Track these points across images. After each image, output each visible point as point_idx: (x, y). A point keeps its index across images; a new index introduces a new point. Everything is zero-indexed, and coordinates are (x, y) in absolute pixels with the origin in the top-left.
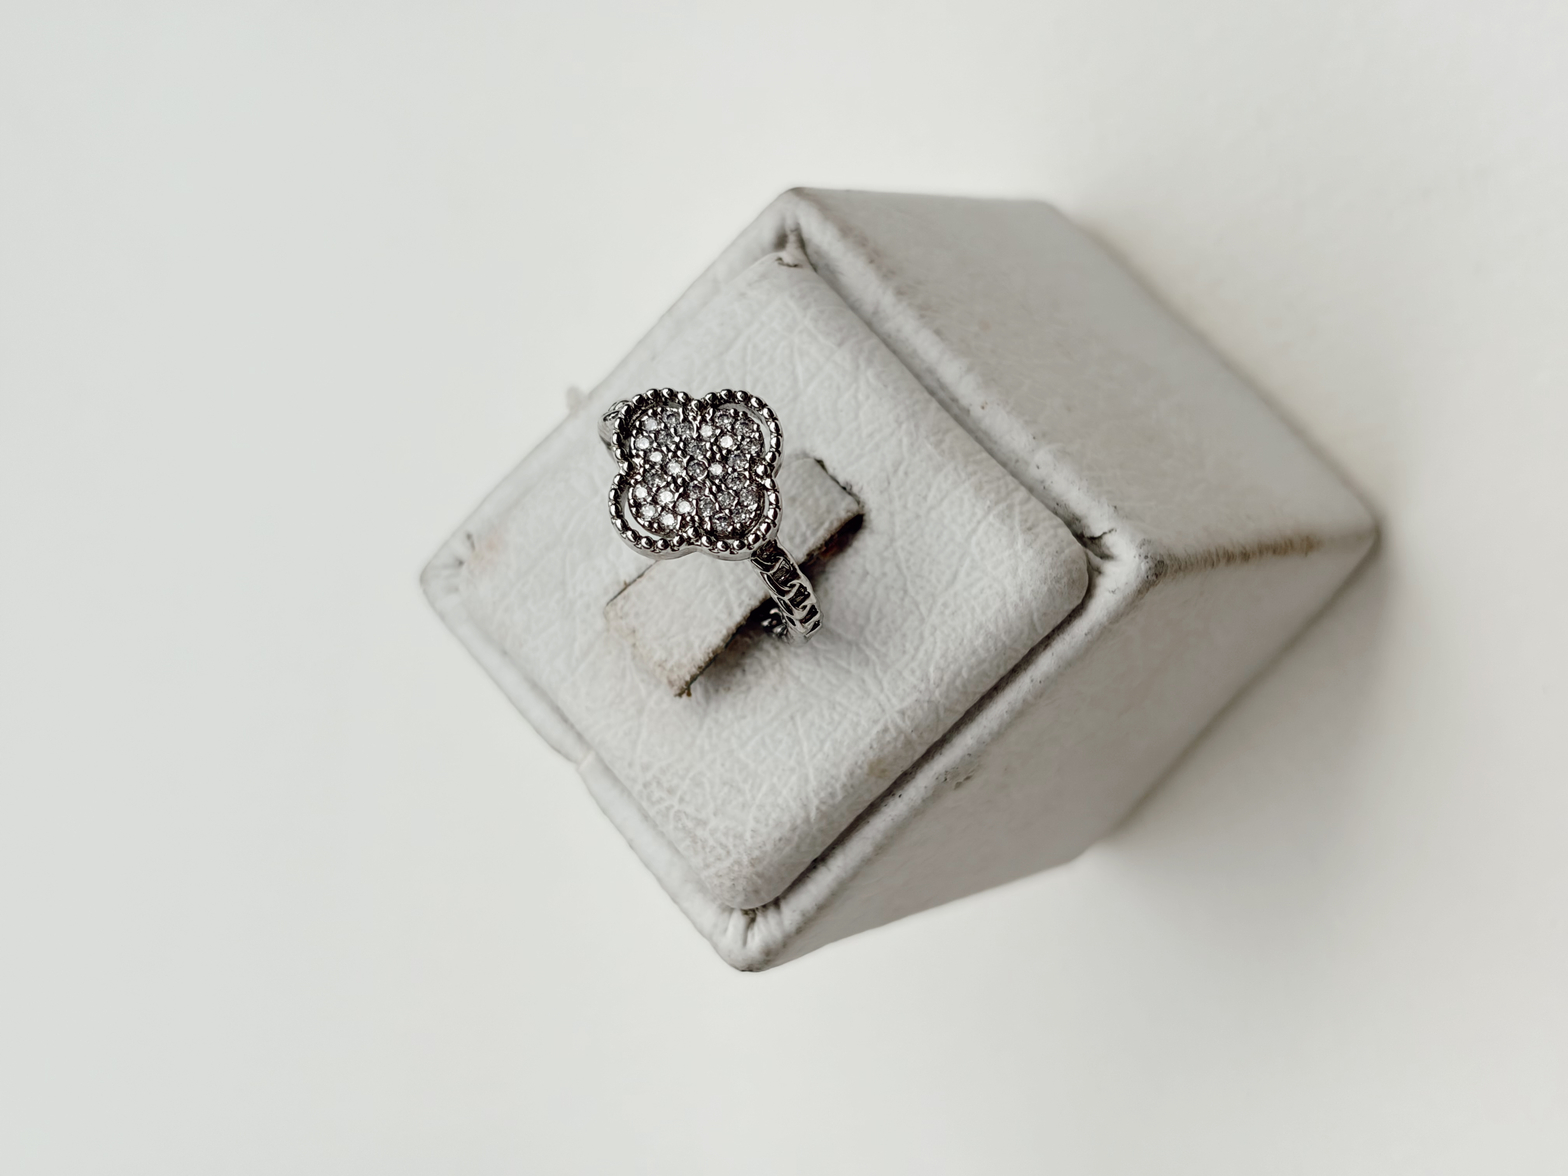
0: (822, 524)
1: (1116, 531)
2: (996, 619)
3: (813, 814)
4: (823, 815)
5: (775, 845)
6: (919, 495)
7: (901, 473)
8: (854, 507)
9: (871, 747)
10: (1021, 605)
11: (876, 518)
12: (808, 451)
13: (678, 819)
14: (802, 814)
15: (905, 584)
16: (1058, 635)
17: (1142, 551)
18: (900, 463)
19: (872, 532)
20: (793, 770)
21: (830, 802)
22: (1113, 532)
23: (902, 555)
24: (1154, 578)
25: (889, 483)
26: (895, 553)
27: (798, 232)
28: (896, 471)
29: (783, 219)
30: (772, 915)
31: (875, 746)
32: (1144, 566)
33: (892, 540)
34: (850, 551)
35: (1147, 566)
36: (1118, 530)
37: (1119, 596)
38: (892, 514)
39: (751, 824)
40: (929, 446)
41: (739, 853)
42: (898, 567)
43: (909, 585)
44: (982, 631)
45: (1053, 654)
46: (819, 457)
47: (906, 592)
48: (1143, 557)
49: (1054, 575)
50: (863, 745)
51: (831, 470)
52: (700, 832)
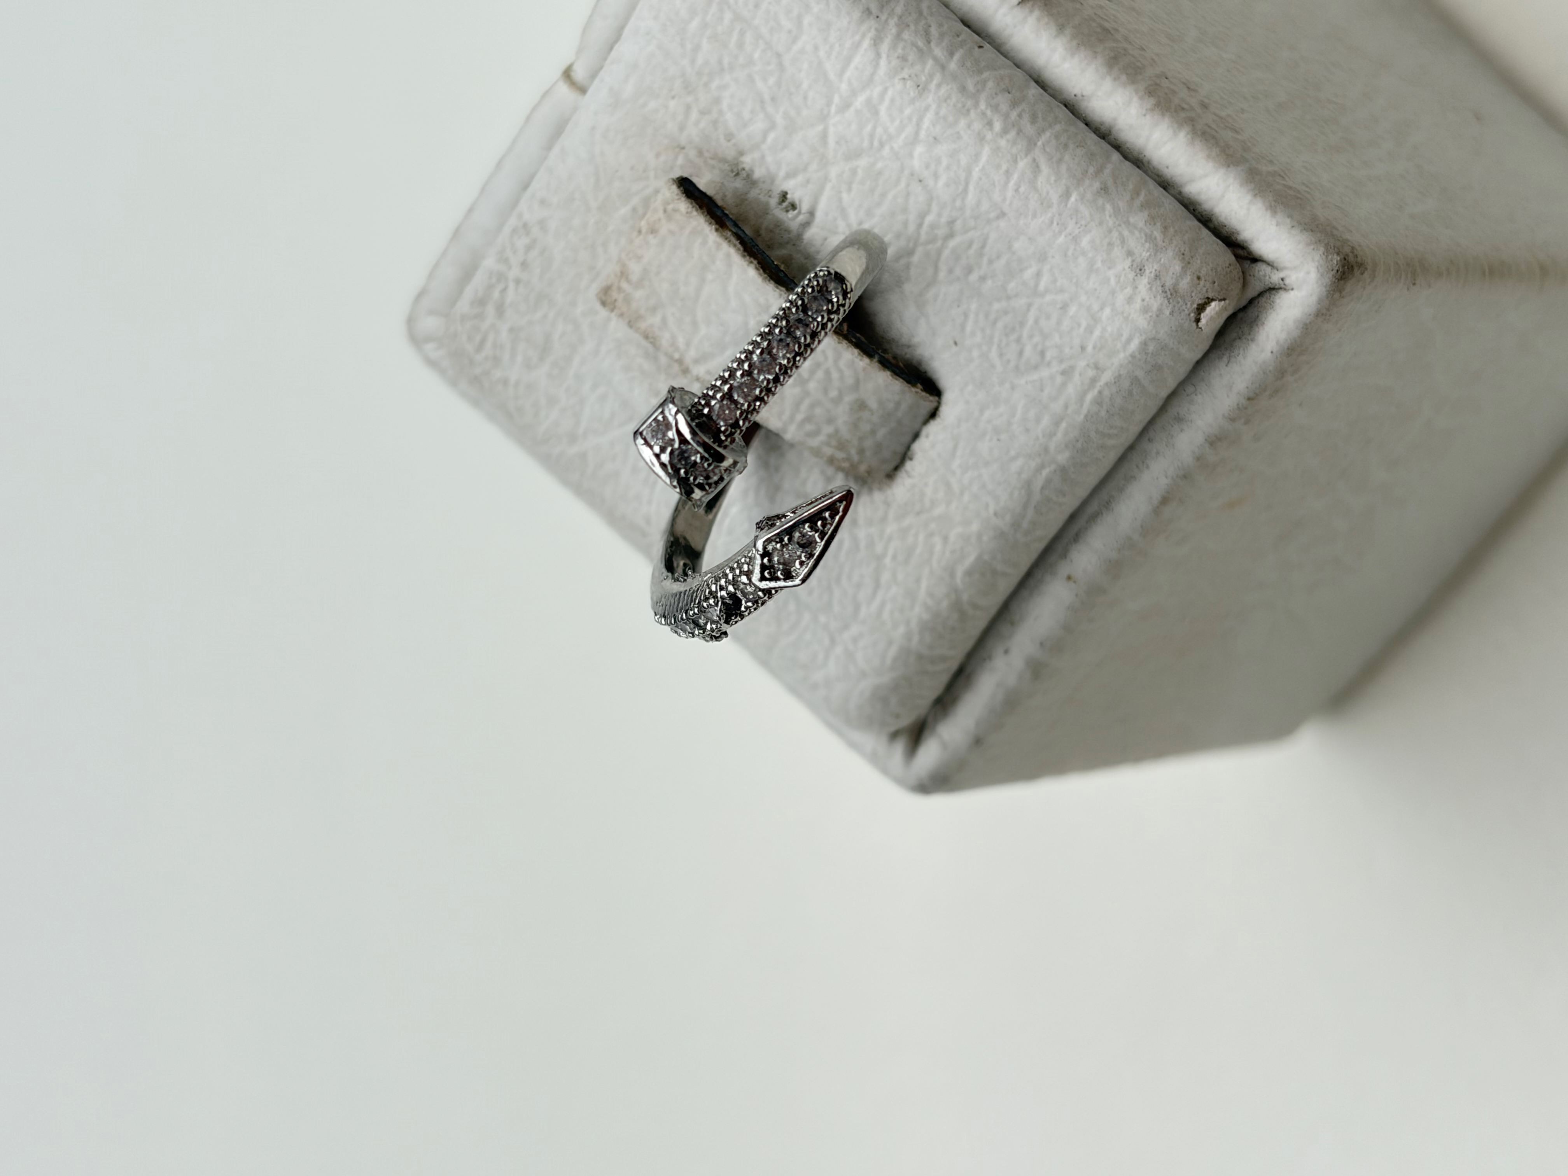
13: (501, 277)
52: (490, 310)
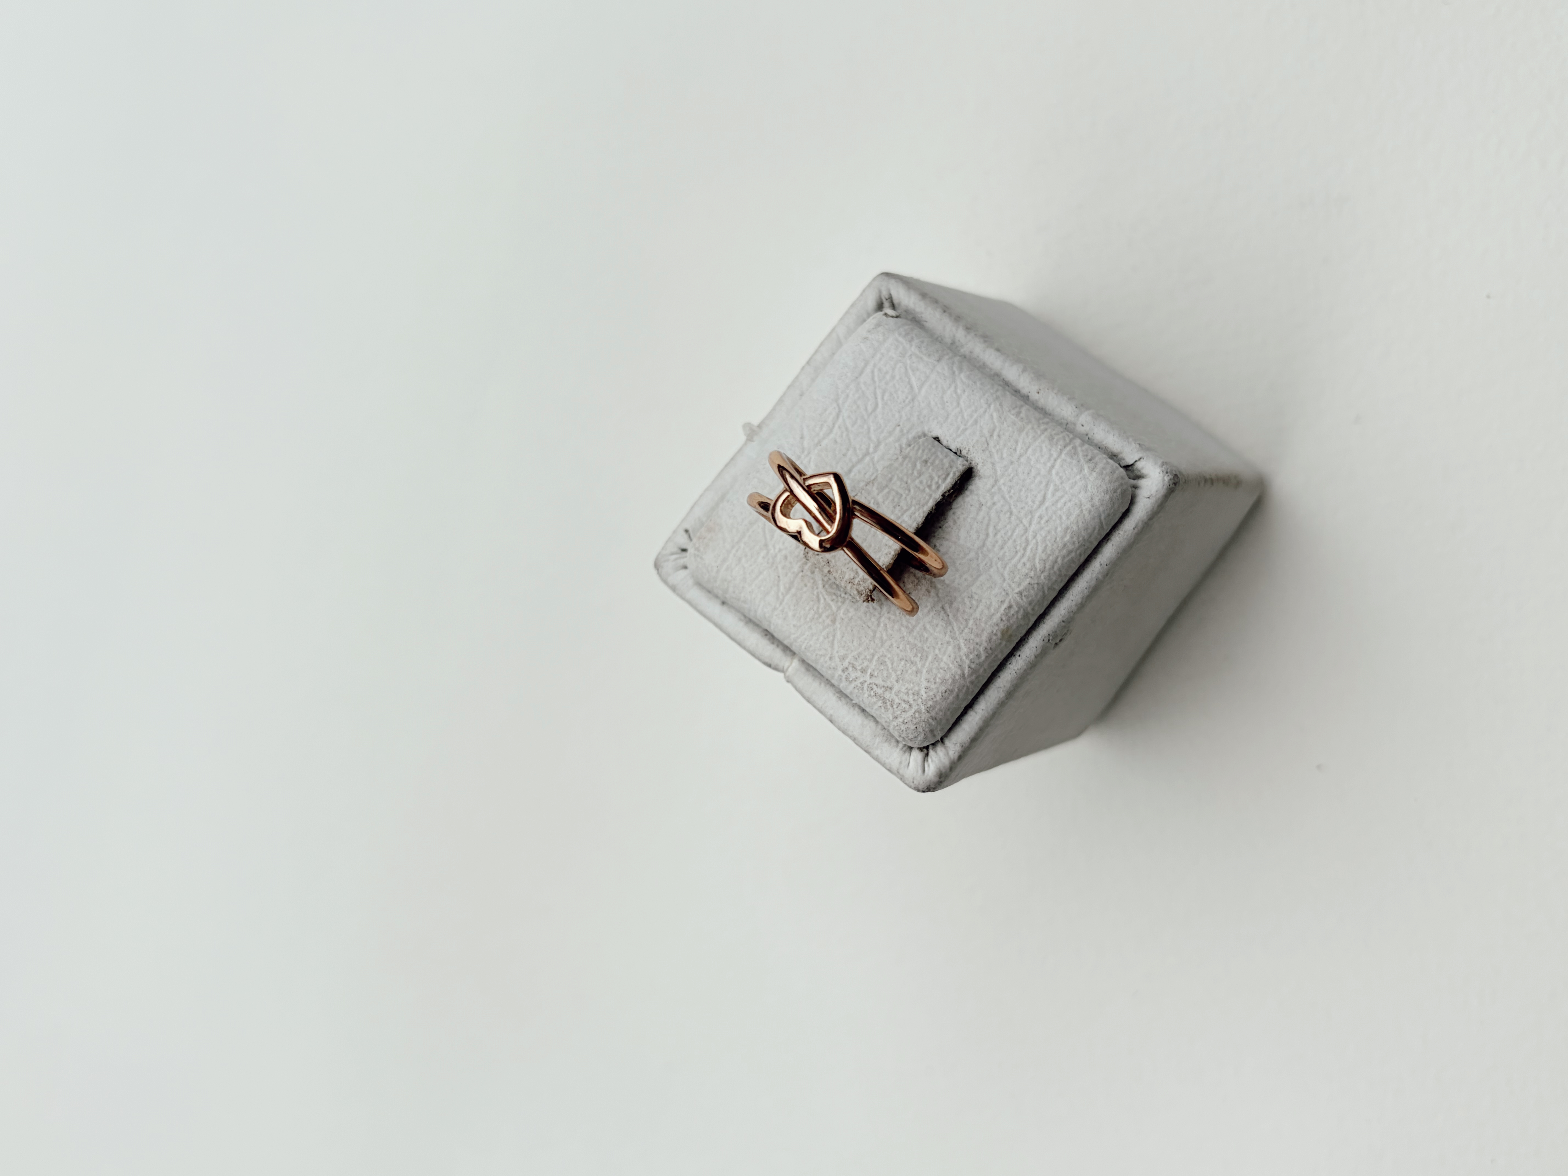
0: (948, 475)
1: (1143, 459)
2: (1077, 522)
3: (966, 671)
4: (974, 671)
5: (942, 696)
6: (1011, 448)
7: (995, 437)
8: (967, 464)
9: (1002, 620)
10: (1093, 510)
11: (983, 469)
12: (926, 432)
14: (959, 672)
15: (1010, 508)
16: (1115, 532)
17: (1163, 469)
18: (994, 430)
19: (980, 477)
20: (948, 643)
21: (977, 661)
22: (1142, 460)
23: (1005, 489)
24: (1174, 486)
25: (988, 444)
26: (1000, 489)
27: (890, 299)
28: (991, 436)
29: (880, 292)
30: (940, 749)
31: (1004, 619)
32: (1167, 479)
33: (996, 481)
34: (967, 493)
35: (1169, 478)
36: (1145, 458)
37: (1153, 500)
38: (993, 464)
39: (924, 684)
40: (1012, 417)
41: (918, 705)
42: (1004, 498)
43: (1012, 507)
44: (1069, 531)
45: (1113, 545)
46: (935, 434)
47: (1011, 513)
48: (1165, 472)
49: (1112, 488)
50: (996, 618)
51: (945, 443)
